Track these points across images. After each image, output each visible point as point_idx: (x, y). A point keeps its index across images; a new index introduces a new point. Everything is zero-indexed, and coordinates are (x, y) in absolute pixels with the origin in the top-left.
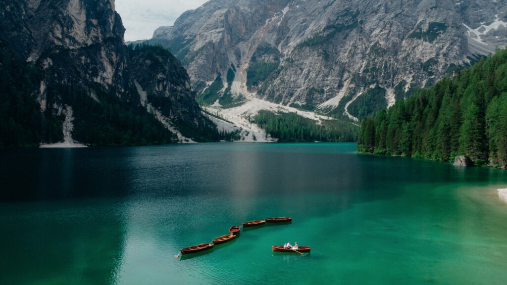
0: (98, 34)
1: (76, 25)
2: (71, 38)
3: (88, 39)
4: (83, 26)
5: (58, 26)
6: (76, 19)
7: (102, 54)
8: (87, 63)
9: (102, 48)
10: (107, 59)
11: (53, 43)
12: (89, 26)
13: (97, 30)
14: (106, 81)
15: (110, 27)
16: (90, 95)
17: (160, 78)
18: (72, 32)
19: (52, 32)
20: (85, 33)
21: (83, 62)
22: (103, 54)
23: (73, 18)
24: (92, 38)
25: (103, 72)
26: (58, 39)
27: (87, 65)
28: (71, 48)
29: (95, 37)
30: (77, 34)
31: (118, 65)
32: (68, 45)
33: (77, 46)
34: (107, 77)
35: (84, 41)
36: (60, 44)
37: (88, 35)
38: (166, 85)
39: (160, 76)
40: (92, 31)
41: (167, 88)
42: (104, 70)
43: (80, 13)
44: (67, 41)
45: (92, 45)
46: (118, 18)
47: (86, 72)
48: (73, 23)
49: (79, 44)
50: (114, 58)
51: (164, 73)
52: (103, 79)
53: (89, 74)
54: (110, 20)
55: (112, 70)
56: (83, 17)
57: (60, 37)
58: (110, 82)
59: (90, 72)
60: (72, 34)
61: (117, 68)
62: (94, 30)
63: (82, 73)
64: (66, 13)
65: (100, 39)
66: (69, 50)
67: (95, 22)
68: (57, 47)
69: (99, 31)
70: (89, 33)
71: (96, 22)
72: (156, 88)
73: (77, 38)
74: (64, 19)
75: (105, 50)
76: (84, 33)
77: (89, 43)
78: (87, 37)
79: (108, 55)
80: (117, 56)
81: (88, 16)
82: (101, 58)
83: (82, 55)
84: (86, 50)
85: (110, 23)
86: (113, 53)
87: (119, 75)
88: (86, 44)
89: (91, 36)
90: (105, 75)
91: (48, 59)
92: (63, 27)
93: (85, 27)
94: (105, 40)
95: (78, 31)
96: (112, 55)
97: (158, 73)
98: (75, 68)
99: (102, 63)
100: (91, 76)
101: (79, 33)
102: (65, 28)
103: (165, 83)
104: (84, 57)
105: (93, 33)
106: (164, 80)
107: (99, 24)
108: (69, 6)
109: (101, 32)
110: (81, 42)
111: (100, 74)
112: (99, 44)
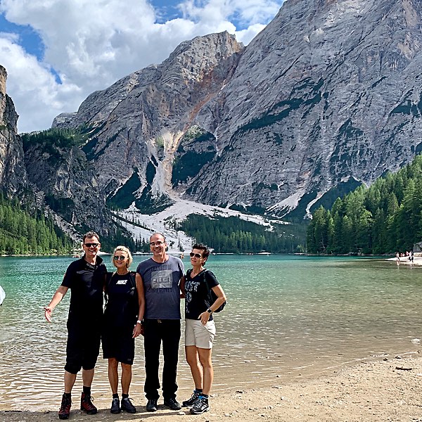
17: (60, 174)
38: (68, 183)
41: (69, 187)
51: (65, 168)
72: (56, 187)
97: (57, 168)
103: (67, 180)
106: (66, 176)
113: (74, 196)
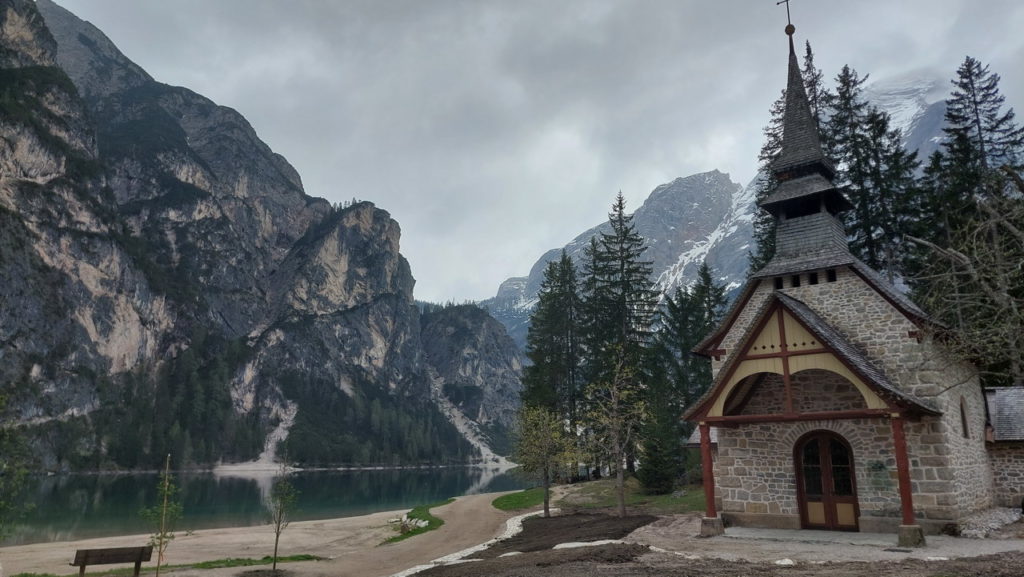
0: (366, 290)
1: (331, 278)
2: (320, 298)
3: (349, 299)
4: (342, 279)
5: (304, 282)
6: (331, 270)
8: (345, 335)
9: (371, 311)
10: (377, 327)
11: (291, 306)
12: (351, 279)
13: (366, 283)
14: (374, 362)
15: (385, 278)
16: (340, 385)
18: (323, 289)
19: (293, 291)
20: (345, 289)
21: (337, 334)
22: (371, 320)
23: (326, 267)
24: (355, 297)
25: (370, 349)
26: (302, 301)
27: (344, 338)
28: (320, 313)
29: (360, 294)
30: (331, 291)
31: (396, 335)
32: (315, 309)
33: (329, 310)
34: (376, 356)
35: (342, 302)
36: (303, 307)
37: (349, 293)
38: (478, 366)
39: (467, 351)
40: (357, 285)
41: (480, 371)
42: (372, 346)
43: (339, 261)
44: (315, 303)
45: (354, 309)
46: (403, 265)
47: (341, 349)
48: (327, 275)
49: (333, 306)
50: (389, 326)
51: (474, 346)
52: (370, 359)
53: (346, 352)
54: (387, 268)
55: (385, 345)
56: (343, 265)
57: (305, 297)
58: (380, 364)
59: (348, 349)
60: (324, 293)
61: (394, 341)
62: (360, 285)
63: (333, 351)
64: (318, 262)
65: (369, 297)
66: (316, 315)
67: (362, 272)
68: (297, 313)
69: (368, 285)
70: (352, 289)
71: (365, 272)
72: (461, 371)
73: (331, 298)
74: (314, 270)
75: (374, 313)
76: (343, 289)
77: (351, 303)
78: (347, 295)
79: (380, 322)
80: (394, 322)
81: (352, 262)
82: (368, 326)
83: (336, 323)
84: (344, 314)
85: (386, 273)
86: (388, 318)
87: (396, 353)
88: (346, 306)
89: (354, 294)
90: (372, 352)
91: (277, 331)
92: (310, 283)
93: (346, 281)
94: (376, 299)
95: (333, 288)
96: (387, 321)
97: (464, 346)
98: (321, 344)
99: (369, 335)
100: (349, 356)
101: (335, 290)
102: (314, 284)
103: (476, 362)
104: (339, 326)
105: (357, 289)
106: (475, 357)
107: (369, 275)
108: (323, 251)
109: (371, 287)
110: (338, 303)
111: (364, 352)
112: (366, 304)
113: (486, 384)
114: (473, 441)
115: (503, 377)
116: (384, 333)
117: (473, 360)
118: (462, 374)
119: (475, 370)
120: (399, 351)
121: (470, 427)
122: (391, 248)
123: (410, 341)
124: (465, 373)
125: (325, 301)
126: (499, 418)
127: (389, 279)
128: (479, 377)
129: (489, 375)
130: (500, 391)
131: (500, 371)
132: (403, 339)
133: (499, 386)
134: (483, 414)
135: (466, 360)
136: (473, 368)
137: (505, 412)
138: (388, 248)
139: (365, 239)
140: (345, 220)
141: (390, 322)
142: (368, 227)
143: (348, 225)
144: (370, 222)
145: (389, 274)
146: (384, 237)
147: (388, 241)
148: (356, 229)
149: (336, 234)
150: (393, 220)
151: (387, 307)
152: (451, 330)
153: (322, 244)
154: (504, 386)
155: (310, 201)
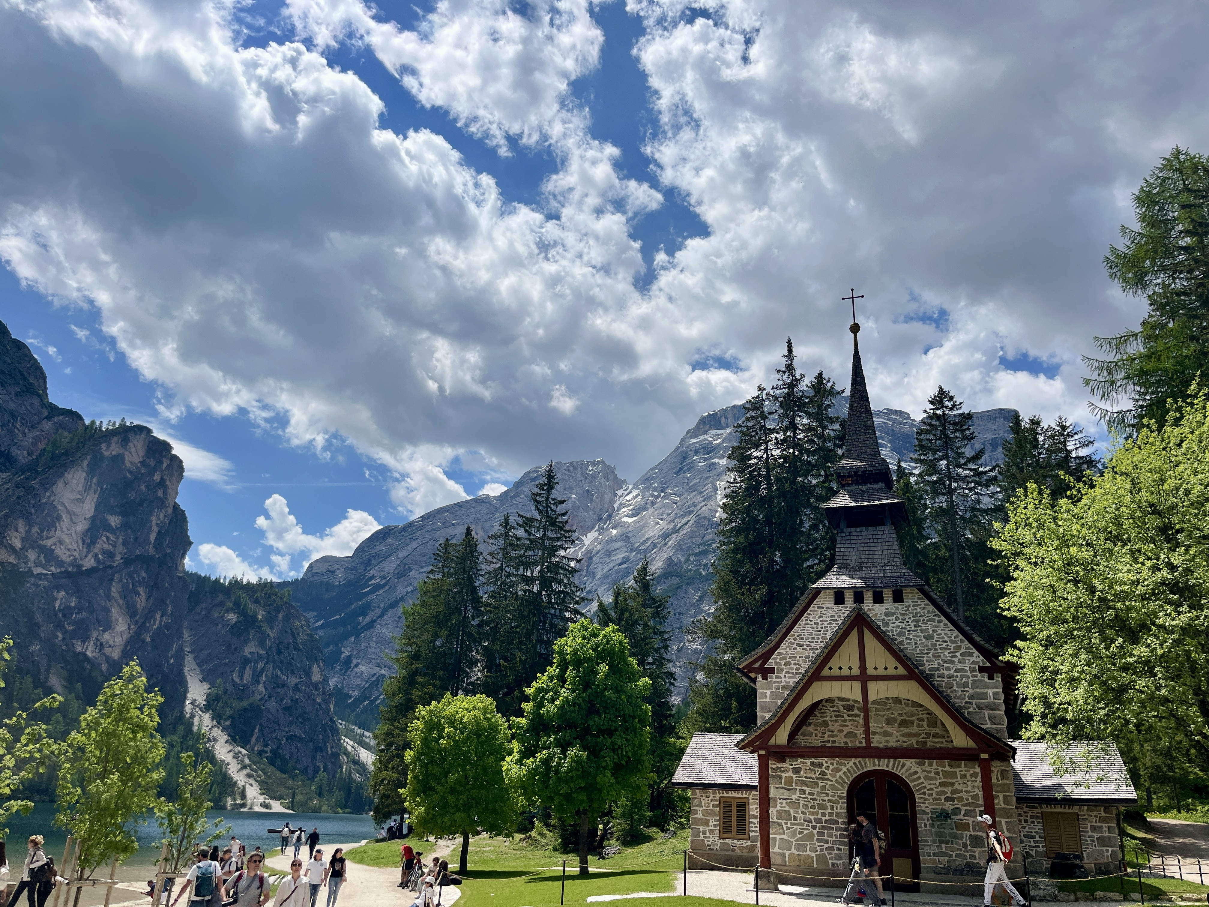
0: (114, 547)
1: (65, 523)
2: (42, 549)
3: (86, 556)
4: (82, 526)
5: (21, 523)
6: (68, 512)
7: (113, 589)
8: (69, 607)
9: (117, 577)
10: (121, 602)
12: (96, 528)
13: (117, 538)
14: (107, 651)
15: (148, 533)
16: (47, 679)
17: (250, 653)
18: (48, 538)
19: (2, 534)
20: (83, 542)
21: (57, 605)
22: (115, 590)
23: (60, 507)
24: (96, 555)
25: (104, 631)
26: (11, 549)
27: (66, 611)
28: (37, 571)
29: (104, 552)
30: (61, 542)
31: (149, 615)
32: (30, 565)
33: (53, 569)
34: (111, 642)
35: (75, 559)
36: (12, 560)
37: (88, 548)
38: (262, 671)
39: (250, 649)
40: (104, 539)
41: (263, 679)
42: (108, 626)
43: (81, 501)
44: (32, 555)
45: (92, 569)
46: (178, 519)
47: (59, 626)
48: (59, 518)
49: (60, 563)
50: (141, 602)
51: (262, 642)
52: (101, 646)
53: (65, 632)
54: (154, 519)
55: (129, 628)
56: (88, 508)
57: (18, 545)
58: (116, 653)
59: (70, 628)
60: (49, 543)
61: (144, 623)
62: (108, 538)
63: (46, 629)
64: (49, 497)
65: (118, 557)
66: (30, 573)
67: (114, 520)
69: (120, 540)
70: (93, 542)
71: (118, 522)
72: (235, 676)
73: (60, 552)
74: (40, 508)
75: (121, 580)
76: (80, 542)
77: (89, 563)
78: (85, 550)
79: (127, 594)
80: (149, 597)
81: (102, 507)
82: (109, 598)
83: (59, 588)
84: (74, 577)
85: (151, 526)
86: (141, 590)
87: (143, 641)
88: (79, 566)
89: (96, 550)
90: (106, 637)
92: (31, 527)
93: (87, 531)
94: (127, 562)
95: (65, 537)
96: (138, 594)
97: (246, 642)
98: (30, 616)
99: (107, 610)
100: (69, 637)
101: (68, 541)
102: (35, 529)
103: (260, 666)
104: (63, 593)
105: (103, 544)
106: (260, 657)
107: (125, 526)
108: (60, 484)
109: (124, 543)
110: (68, 560)
111: (95, 635)
112: (111, 567)
113: (270, 697)
114: (239, 777)
115: (296, 689)
116: (131, 611)
117: (256, 662)
118: (237, 680)
119: (256, 677)
120: (148, 639)
121: (236, 756)
122: (165, 493)
123: (168, 626)
124: (241, 679)
125: (49, 555)
126: (279, 746)
127: (153, 537)
128: (261, 687)
129: (276, 684)
130: (287, 709)
131: (293, 681)
132: (157, 621)
133: (287, 701)
134: (258, 739)
135: (246, 661)
136: (254, 672)
137: (290, 738)
138: (160, 493)
139: (129, 476)
140: (104, 446)
141: (143, 595)
142: (137, 460)
143: (106, 454)
144: (141, 453)
145: (155, 529)
146: (157, 477)
147: (162, 483)
148: (118, 459)
149: (85, 463)
150: (175, 457)
151: (144, 574)
152: (232, 617)
153: (61, 475)
154: (296, 701)
155: (54, 410)
